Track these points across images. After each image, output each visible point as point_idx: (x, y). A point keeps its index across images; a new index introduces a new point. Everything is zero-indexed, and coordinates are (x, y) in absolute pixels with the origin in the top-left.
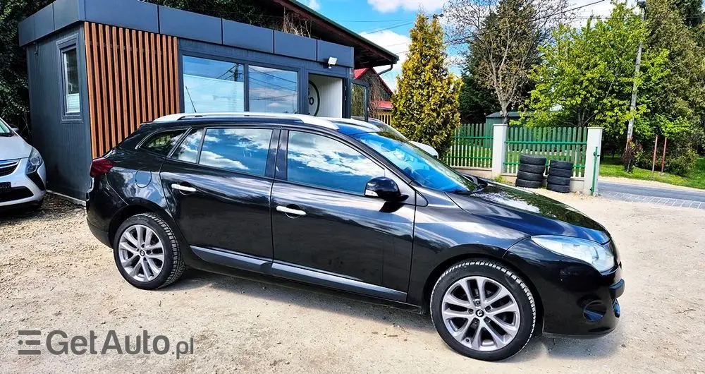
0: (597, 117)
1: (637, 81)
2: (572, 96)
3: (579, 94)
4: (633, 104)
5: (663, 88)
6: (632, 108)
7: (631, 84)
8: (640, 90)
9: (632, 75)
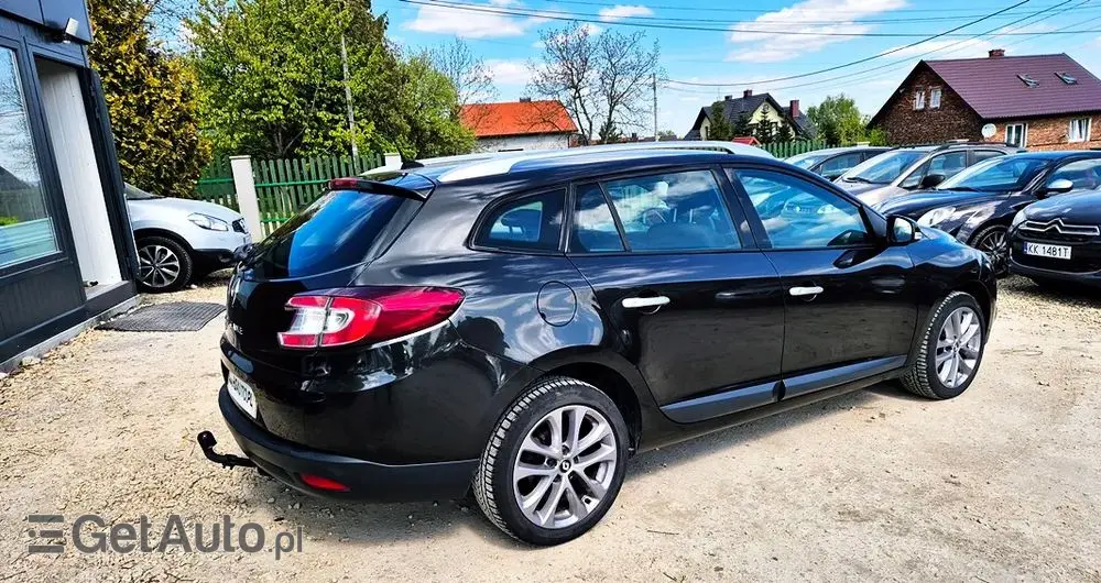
0: (306, 140)
1: (351, 86)
2: (268, 106)
3: (275, 104)
4: (351, 119)
5: (371, 96)
6: (352, 125)
7: (341, 90)
8: (358, 99)
9: (340, 78)
